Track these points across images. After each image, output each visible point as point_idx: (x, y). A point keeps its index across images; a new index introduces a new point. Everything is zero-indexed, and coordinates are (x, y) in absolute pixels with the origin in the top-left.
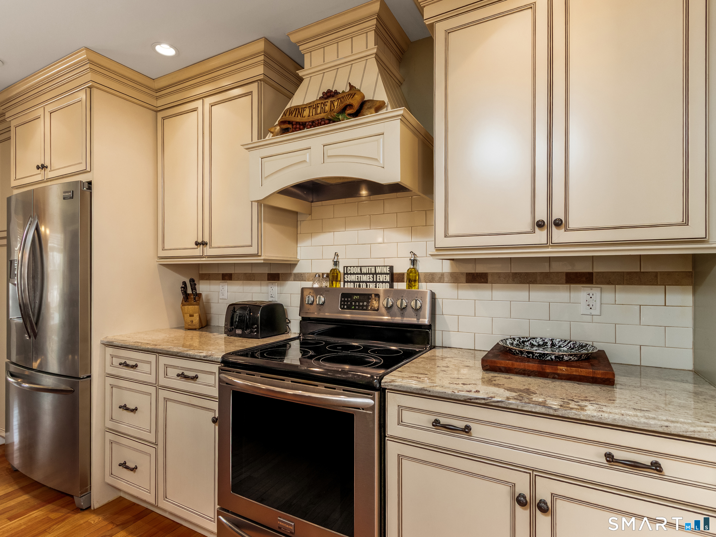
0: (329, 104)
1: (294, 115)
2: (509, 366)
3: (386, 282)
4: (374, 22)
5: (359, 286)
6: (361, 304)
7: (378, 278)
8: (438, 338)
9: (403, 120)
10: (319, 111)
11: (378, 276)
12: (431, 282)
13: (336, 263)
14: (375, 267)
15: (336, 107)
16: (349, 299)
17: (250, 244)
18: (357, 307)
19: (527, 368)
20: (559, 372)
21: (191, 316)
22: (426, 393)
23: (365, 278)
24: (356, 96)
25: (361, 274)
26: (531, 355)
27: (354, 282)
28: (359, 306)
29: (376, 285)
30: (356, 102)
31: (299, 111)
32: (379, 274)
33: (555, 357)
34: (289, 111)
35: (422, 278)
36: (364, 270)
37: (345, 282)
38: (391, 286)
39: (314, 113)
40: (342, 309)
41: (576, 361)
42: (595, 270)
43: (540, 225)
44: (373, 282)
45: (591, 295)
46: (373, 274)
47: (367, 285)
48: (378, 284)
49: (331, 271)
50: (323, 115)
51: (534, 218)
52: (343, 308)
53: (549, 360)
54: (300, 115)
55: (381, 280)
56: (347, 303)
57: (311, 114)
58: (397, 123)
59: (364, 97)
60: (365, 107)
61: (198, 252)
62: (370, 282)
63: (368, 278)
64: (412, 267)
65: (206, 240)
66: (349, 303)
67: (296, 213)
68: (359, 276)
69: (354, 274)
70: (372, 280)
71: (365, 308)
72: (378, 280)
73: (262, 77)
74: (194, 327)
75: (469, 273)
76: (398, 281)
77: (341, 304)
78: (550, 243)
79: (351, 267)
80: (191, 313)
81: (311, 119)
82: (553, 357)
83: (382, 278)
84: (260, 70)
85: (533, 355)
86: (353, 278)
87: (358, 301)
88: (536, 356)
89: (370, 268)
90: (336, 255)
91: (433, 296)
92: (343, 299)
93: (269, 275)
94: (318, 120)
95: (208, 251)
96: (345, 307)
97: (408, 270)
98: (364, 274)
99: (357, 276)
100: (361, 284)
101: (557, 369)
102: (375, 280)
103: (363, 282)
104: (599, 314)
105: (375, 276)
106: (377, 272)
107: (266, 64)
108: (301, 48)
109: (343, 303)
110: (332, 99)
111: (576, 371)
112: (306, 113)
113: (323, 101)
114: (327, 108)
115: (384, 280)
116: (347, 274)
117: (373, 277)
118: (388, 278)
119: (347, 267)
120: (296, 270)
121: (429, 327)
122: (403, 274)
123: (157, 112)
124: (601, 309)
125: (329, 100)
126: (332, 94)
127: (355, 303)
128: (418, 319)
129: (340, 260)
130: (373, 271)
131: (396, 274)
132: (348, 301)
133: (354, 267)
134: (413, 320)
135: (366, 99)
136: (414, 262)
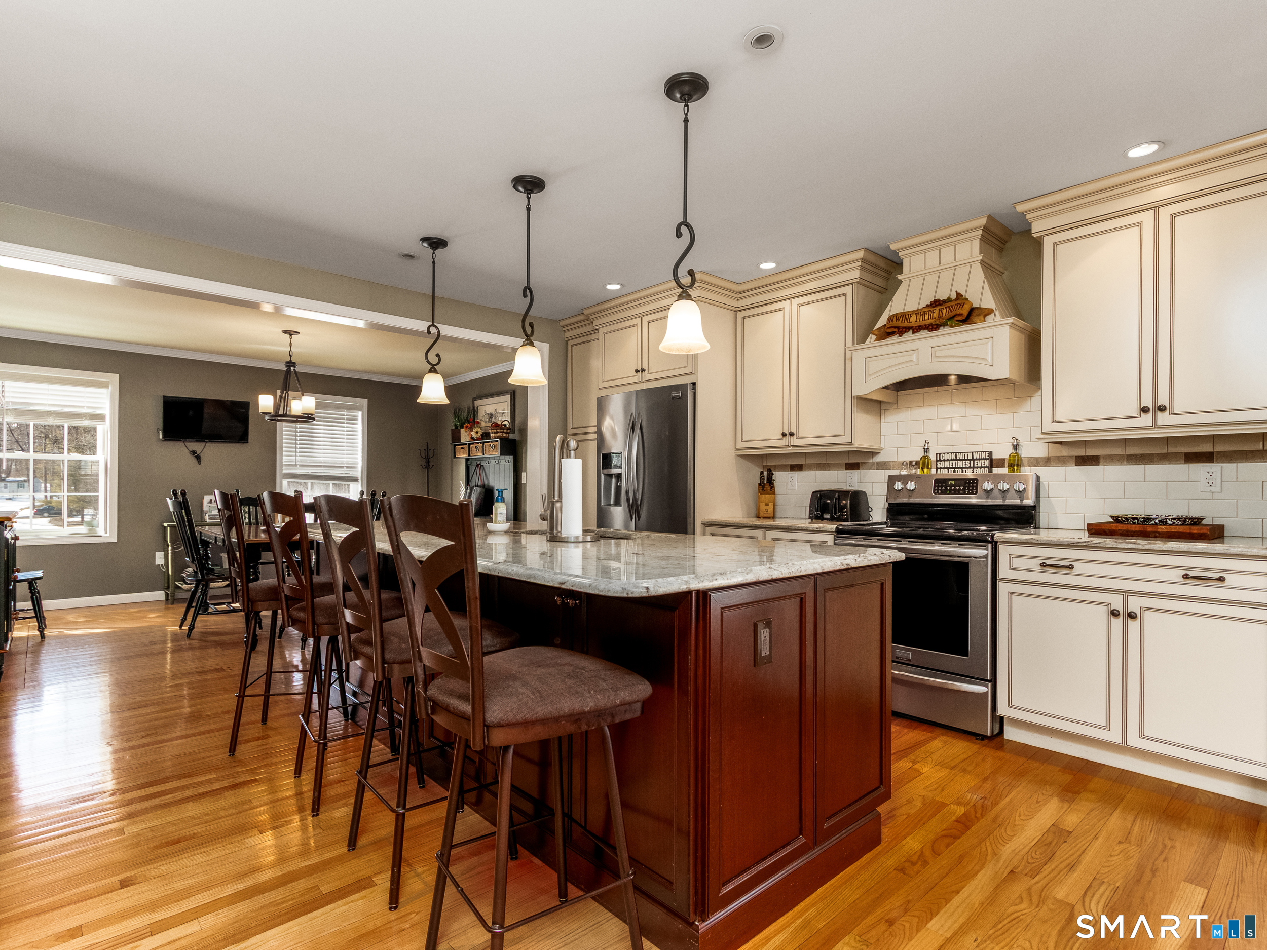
0: (937, 311)
1: (900, 321)
2: (1113, 528)
3: (984, 467)
4: (980, 232)
5: (954, 472)
6: (957, 488)
7: (976, 463)
8: (1043, 520)
9: (1012, 325)
10: (926, 317)
11: (975, 461)
12: (1035, 466)
13: (926, 451)
14: (972, 453)
15: (944, 314)
16: (944, 484)
17: (843, 434)
18: (953, 492)
19: (1129, 529)
20: (1159, 530)
21: (767, 505)
22: (1035, 541)
23: (960, 464)
24: (965, 306)
25: (956, 460)
26: (1136, 521)
27: (948, 468)
28: (955, 490)
29: (973, 470)
30: (965, 311)
31: (905, 318)
32: (976, 459)
33: (1159, 521)
34: (895, 317)
35: (1025, 462)
36: (959, 456)
37: (937, 468)
38: (990, 471)
39: (921, 319)
40: (934, 493)
41: (1180, 525)
42: (1215, 450)
43: (1145, 410)
44: (970, 467)
45: (1211, 474)
46: (970, 460)
47: (963, 472)
48: (975, 469)
49: (921, 458)
50: (930, 321)
51: (1140, 403)
52: (938, 493)
53: (1153, 524)
54: (907, 320)
55: (979, 465)
56: (942, 488)
57: (918, 320)
58: (1007, 329)
59: (972, 305)
60: (974, 314)
61: (784, 442)
62: (966, 468)
63: (964, 464)
64: (1014, 452)
65: (793, 430)
66: (944, 488)
67: (880, 402)
68: (954, 462)
69: (948, 460)
70: (968, 466)
71: (961, 492)
72: (976, 466)
73: (858, 280)
74: (769, 516)
75: (1079, 456)
76: (997, 466)
77: (934, 490)
78: (1155, 425)
79: (944, 454)
80: (767, 501)
81: (918, 324)
82: (1157, 521)
83: (980, 463)
84: (856, 274)
85: (1138, 521)
86: (947, 464)
87: (954, 486)
88: (1141, 522)
89: (966, 454)
90: (927, 442)
91: (1038, 479)
92: (936, 485)
93: (846, 464)
94: (925, 325)
95: (795, 441)
96: (939, 492)
97: (1010, 456)
98: (960, 460)
99: (951, 462)
100: (956, 470)
101: (1158, 528)
102: (972, 466)
103: (958, 468)
104: (1219, 491)
105: (972, 461)
106: (975, 458)
107: (862, 268)
108: (900, 254)
109: (936, 488)
110: (940, 307)
111: (1175, 529)
112: (913, 319)
113: (931, 309)
114: (935, 315)
115: (983, 466)
116: (940, 460)
117: (970, 463)
118: (987, 463)
119: (940, 454)
120: (878, 459)
121: (1034, 508)
122: (1004, 459)
123: (736, 311)
124: (1221, 487)
125: (937, 308)
126: (941, 303)
127: (951, 488)
128: (1022, 501)
129: (930, 448)
130: (970, 457)
131: (996, 459)
132: (942, 487)
133: (948, 453)
134: (1017, 502)
135: (974, 306)
136: (1016, 447)
